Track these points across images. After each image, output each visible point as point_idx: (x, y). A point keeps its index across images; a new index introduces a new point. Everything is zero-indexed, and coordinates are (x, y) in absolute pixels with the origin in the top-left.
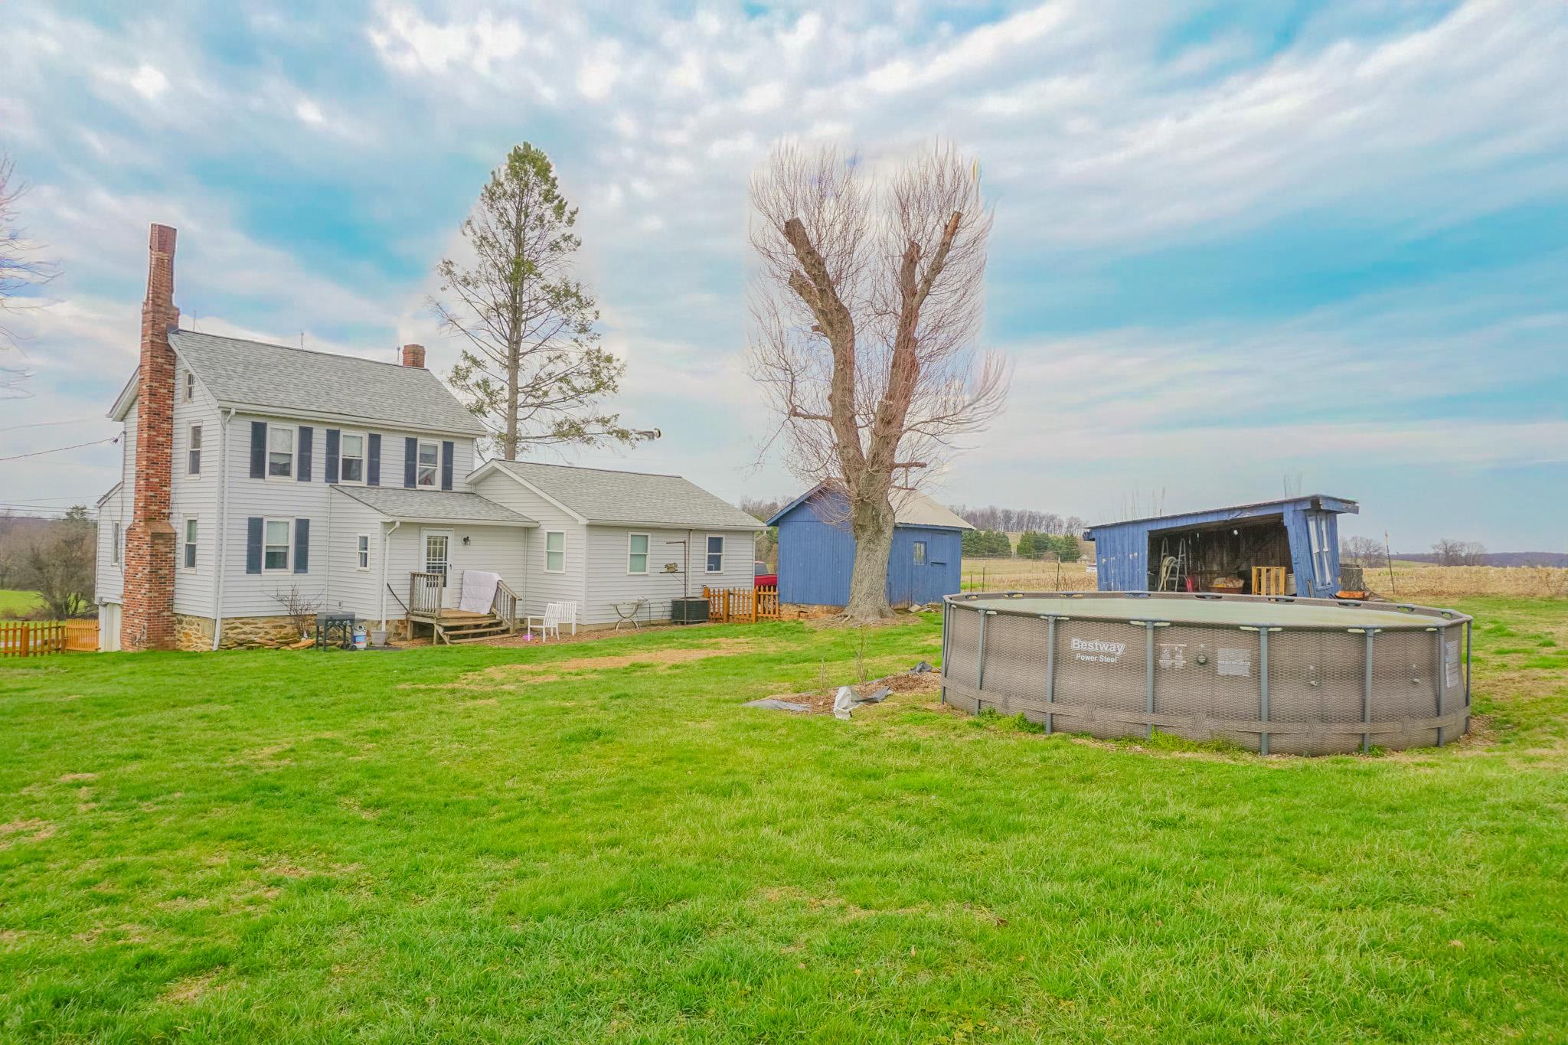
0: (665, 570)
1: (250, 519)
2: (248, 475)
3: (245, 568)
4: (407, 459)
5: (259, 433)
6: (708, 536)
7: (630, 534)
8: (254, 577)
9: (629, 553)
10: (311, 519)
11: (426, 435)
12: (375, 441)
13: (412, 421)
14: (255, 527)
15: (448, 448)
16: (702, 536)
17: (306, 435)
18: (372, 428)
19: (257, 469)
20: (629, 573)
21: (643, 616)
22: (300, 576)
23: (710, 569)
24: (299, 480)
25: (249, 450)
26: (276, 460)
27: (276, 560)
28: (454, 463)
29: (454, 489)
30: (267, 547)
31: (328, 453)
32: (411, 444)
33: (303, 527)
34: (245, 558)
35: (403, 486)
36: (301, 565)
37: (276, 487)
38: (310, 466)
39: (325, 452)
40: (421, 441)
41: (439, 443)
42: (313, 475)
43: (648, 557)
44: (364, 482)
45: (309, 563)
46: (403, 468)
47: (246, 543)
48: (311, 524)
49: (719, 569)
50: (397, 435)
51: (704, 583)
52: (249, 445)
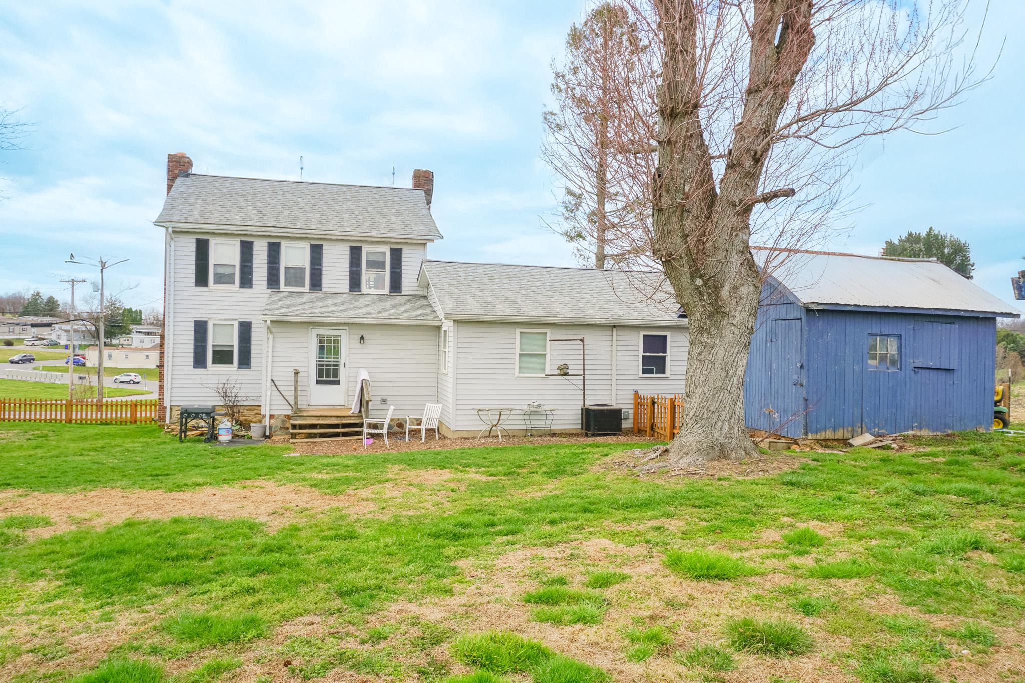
0: (557, 372)
1: (196, 323)
2: (193, 284)
3: (192, 364)
4: (352, 265)
5: (202, 249)
6: (642, 333)
7: (518, 331)
8: (200, 371)
9: (517, 352)
10: (253, 321)
11: (372, 242)
12: (317, 252)
13: (354, 230)
14: (200, 329)
15: (397, 255)
16: (636, 333)
17: (247, 249)
18: (314, 239)
19: (201, 279)
20: (517, 374)
21: (539, 424)
22: (244, 372)
23: (645, 371)
24: (241, 287)
25: (194, 263)
26: (221, 270)
27: (223, 357)
28: (403, 268)
29: (404, 293)
30: (213, 346)
31: (269, 263)
32: (356, 253)
33: (245, 329)
34: (192, 355)
35: (347, 291)
36: (245, 361)
37: (219, 294)
38: (251, 275)
39: (266, 262)
40: (366, 249)
41: (387, 250)
42: (254, 282)
43: (548, 357)
44: (307, 288)
45: (252, 360)
46: (348, 274)
47: (192, 342)
48: (253, 326)
49: (664, 373)
50: (340, 244)
51: (635, 388)
52: (194, 258)
